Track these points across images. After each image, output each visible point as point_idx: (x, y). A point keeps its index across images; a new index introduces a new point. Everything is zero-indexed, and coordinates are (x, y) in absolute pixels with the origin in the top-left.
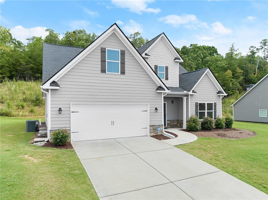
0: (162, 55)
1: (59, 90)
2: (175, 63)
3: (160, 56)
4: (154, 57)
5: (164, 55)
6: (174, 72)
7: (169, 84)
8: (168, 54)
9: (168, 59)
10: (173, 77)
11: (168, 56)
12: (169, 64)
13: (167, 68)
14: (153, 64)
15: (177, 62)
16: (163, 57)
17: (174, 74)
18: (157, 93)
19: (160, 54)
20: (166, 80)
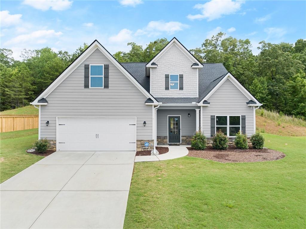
0: (174, 62)
1: (47, 106)
2: (193, 70)
3: (172, 64)
4: (165, 66)
5: (178, 62)
6: (192, 80)
7: (185, 94)
8: (183, 60)
9: (183, 66)
10: (190, 86)
11: (183, 62)
12: (184, 72)
13: (181, 77)
14: (163, 74)
15: (196, 68)
16: (176, 64)
17: (191, 82)
18: (146, 106)
19: (172, 62)
20: (180, 91)
